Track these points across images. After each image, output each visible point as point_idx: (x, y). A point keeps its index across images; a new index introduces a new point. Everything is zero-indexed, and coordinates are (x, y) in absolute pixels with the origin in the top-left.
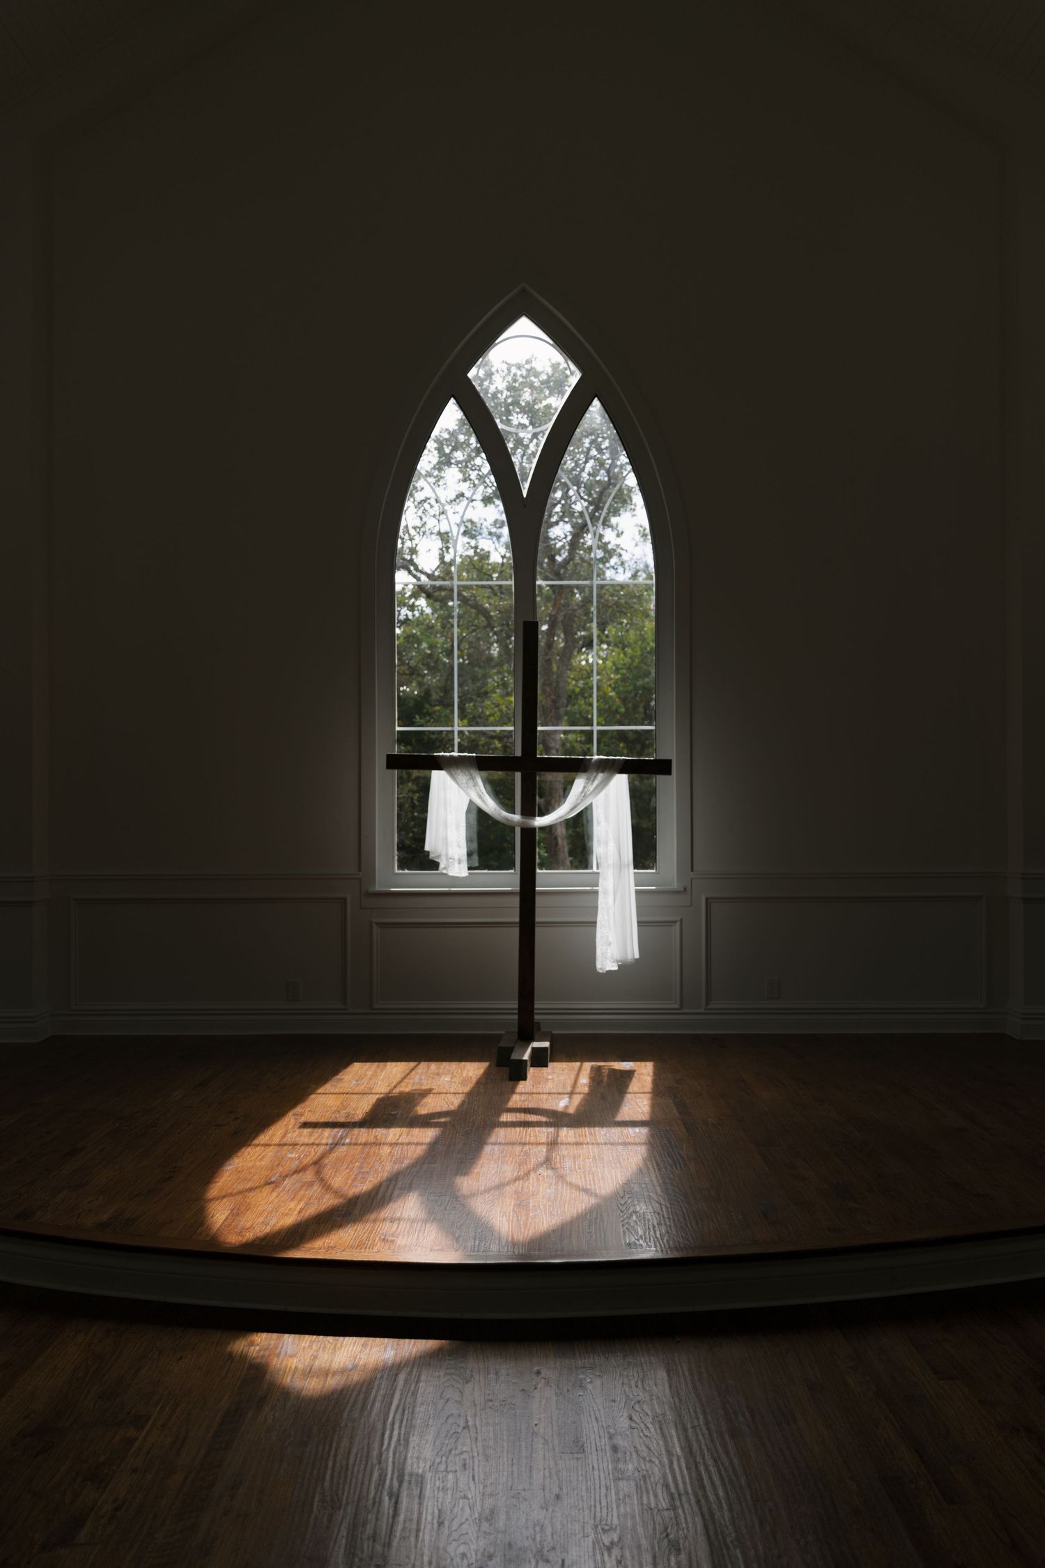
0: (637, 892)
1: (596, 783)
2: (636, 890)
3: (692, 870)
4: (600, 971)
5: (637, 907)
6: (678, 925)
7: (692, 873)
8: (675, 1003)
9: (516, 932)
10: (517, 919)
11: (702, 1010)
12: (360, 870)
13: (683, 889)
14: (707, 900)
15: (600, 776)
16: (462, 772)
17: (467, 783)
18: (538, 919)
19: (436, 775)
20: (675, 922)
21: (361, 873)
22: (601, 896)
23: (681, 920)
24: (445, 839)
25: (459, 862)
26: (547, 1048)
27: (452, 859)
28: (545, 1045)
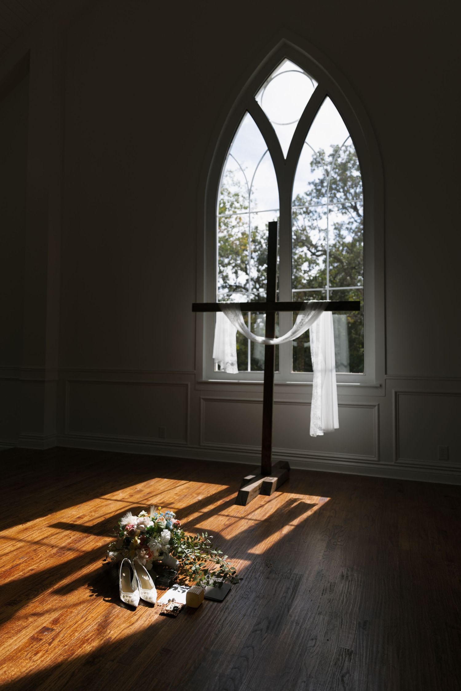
0: (338, 386)
1: (310, 317)
2: (337, 384)
3: (386, 374)
4: (312, 436)
5: (338, 395)
6: (376, 408)
7: (385, 376)
8: (375, 457)
9: (261, 407)
10: (262, 399)
11: (393, 463)
12: (195, 370)
13: (379, 386)
14: (396, 393)
15: (313, 313)
16: (231, 312)
17: (234, 319)
18: (275, 400)
19: (220, 315)
20: (375, 406)
21: (195, 371)
22: (314, 388)
23: (379, 405)
24: (224, 352)
25: (232, 364)
26: (274, 482)
27: (228, 364)
28: (274, 480)
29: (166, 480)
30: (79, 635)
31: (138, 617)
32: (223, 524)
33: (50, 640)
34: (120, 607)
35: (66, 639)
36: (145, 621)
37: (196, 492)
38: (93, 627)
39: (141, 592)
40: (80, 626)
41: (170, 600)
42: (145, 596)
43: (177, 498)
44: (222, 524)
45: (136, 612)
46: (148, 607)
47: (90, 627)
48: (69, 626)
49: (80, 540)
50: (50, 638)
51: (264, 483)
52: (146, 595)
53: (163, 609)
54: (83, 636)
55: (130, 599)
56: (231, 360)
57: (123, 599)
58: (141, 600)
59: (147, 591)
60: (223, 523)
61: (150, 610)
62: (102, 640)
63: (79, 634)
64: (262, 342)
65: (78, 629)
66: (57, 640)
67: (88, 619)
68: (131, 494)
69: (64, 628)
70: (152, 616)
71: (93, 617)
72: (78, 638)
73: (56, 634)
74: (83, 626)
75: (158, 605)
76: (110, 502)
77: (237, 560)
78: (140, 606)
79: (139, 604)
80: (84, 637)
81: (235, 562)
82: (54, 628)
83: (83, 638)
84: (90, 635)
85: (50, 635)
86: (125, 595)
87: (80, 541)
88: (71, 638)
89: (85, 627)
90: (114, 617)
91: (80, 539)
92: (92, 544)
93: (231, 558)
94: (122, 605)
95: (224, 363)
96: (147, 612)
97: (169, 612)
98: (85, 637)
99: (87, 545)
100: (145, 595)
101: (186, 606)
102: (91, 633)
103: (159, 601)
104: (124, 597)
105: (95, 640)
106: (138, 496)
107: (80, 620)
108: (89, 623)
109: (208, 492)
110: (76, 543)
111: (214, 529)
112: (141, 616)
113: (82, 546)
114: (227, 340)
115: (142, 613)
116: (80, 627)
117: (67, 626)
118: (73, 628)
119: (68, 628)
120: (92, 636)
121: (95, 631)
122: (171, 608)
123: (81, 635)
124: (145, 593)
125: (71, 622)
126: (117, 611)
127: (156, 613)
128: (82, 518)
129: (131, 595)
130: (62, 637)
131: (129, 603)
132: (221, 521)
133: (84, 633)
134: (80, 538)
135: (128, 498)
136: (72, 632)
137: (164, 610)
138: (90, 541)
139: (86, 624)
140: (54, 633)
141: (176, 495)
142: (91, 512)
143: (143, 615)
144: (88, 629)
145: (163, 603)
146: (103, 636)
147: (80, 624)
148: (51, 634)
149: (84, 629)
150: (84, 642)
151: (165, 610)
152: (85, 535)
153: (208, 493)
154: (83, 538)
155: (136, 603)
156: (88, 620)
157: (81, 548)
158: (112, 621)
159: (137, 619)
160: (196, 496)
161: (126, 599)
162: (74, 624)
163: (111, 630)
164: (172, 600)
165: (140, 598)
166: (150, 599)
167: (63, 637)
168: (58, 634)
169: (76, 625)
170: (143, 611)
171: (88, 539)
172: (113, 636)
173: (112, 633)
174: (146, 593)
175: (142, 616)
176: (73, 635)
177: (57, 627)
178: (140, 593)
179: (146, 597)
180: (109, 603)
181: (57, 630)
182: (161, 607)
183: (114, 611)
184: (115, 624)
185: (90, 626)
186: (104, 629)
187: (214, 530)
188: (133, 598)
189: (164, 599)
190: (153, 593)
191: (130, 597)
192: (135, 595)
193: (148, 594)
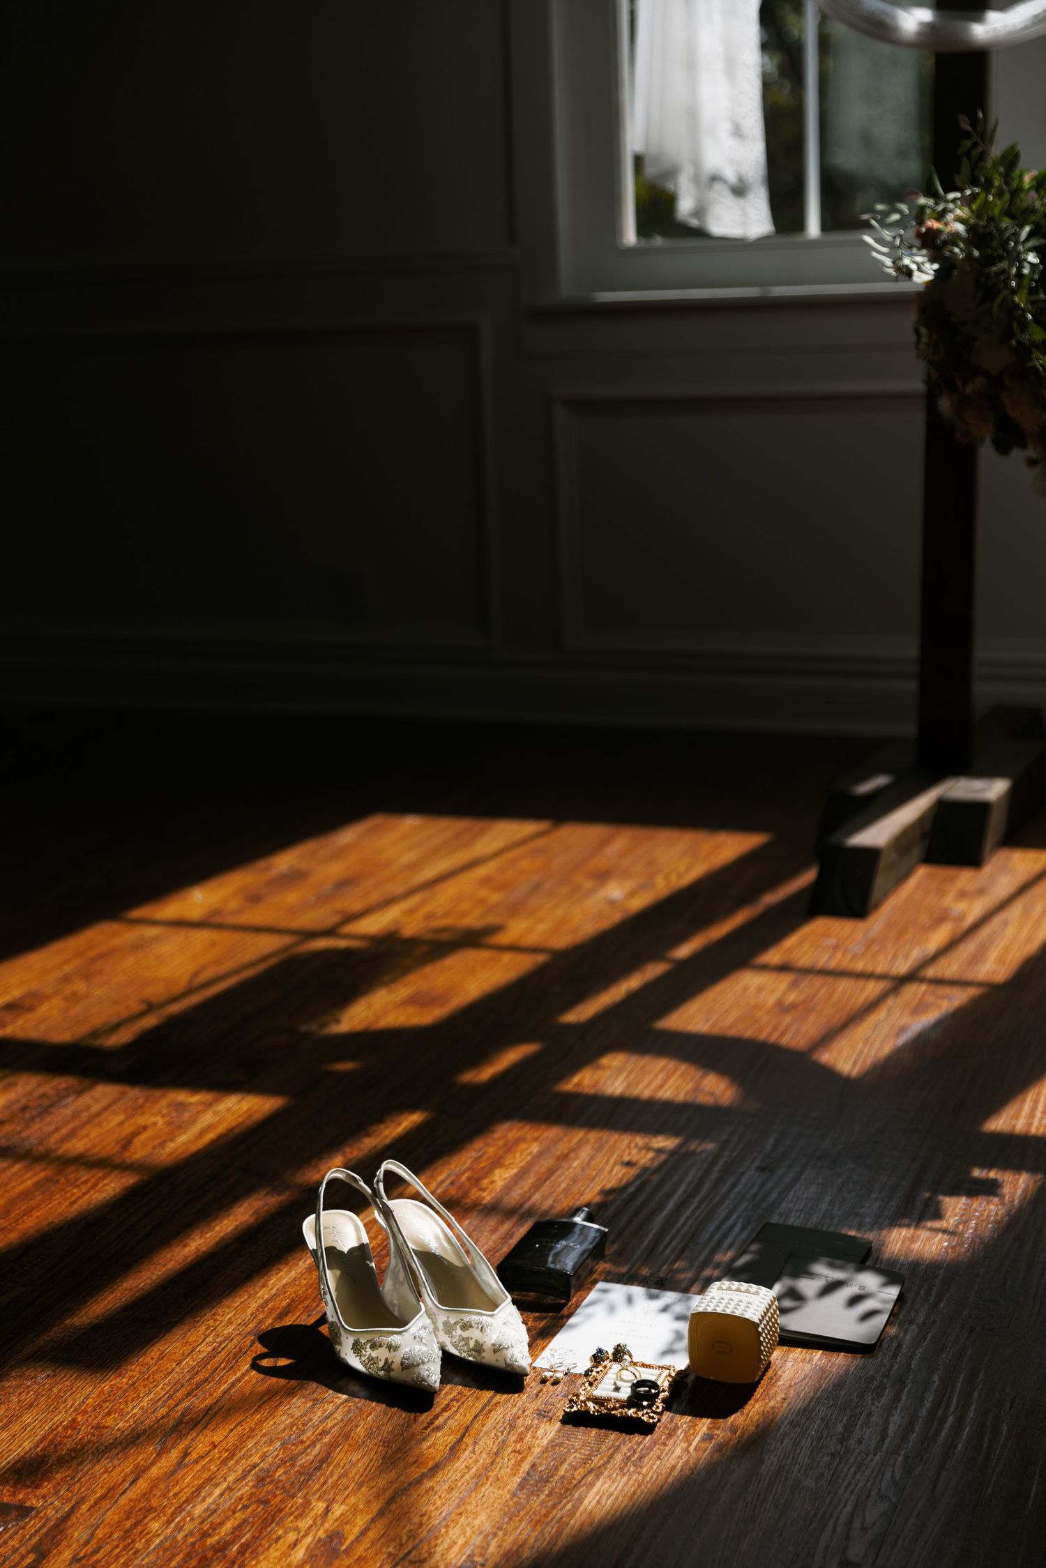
24: (692, 113)
25: (739, 190)
26: (1000, 799)
27: (718, 186)
28: (994, 790)
29: (410, 822)
30: (169, 1531)
31: (452, 1439)
33: (23, 1558)
34: (344, 1397)
35: (108, 1548)
36: (497, 1454)
38: (229, 1489)
39: (445, 1324)
40: (162, 1486)
41: (600, 1351)
42: (467, 1340)
43: (495, 897)
45: (436, 1417)
46: (492, 1393)
47: (217, 1492)
48: (104, 1491)
49: (46, 1107)
50: (23, 1550)
51: (943, 807)
52: (474, 1334)
53: (578, 1396)
54: (191, 1534)
55: (397, 1358)
56: (732, 162)
57: (355, 1362)
58: (447, 1358)
59: (475, 1318)
61: (507, 1406)
62: (295, 1544)
63: (169, 1522)
64: (919, 34)
65: (154, 1503)
66: (62, 1557)
67: (194, 1455)
68: (252, 891)
69: (82, 1500)
70: (528, 1428)
71: (220, 1448)
72: (167, 1544)
73: (50, 1530)
74: (177, 1488)
75: (544, 1381)
76: (152, 932)
78: (448, 1387)
79: (442, 1382)
80: (198, 1536)
82: (28, 1504)
83: (192, 1540)
84: (229, 1526)
85: (16, 1533)
86: (363, 1341)
87: (46, 1111)
88: (134, 1541)
89: (188, 1491)
90: (326, 1439)
91: (46, 1102)
92: (113, 1120)
94: (355, 1388)
95: (696, 179)
96: (497, 1414)
97: (614, 1408)
98: (205, 1535)
99: (88, 1127)
100: (466, 1334)
101: (692, 1377)
102: (228, 1518)
103: (541, 1363)
104: (357, 1348)
105: (260, 1549)
106: (292, 897)
107: (153, 1463)
108: (206, 1475)
110: (32, 1119)
112: (467, 1429)
113: (64, 1131)
114: (709, 41)
115: (470, 1417)
116: (164, 1495)
117: (94, 1492)
118: (131, 1500)
119: (103, 1497)
120: (238, 1528)
121: (245, 1507)
122: (617, 1389)
123: (179, 1528)
124: (466, 1326)
125: (113, 1474)
126: (338, 1416)
127: (543, 1415)
128: (31, 1009)
129: (395, 1339)
130: (82, 1541)
131: (392, 1374)
133: (192, 1519)
134: (43, 1096)
135: (240, 911)
136: (128, 1519)
137: (582, 1398)
138: (96, 1108)
139: (189, 1478)
140: (33, 1525)
141: (491, 885)
142: (66, 979)
143: (477, 1425)
144: (210, 1500)
145: (563, 1368)
146: (297, 1529)
147: (160, 1479)
148: (24, 1528)
149: (187, 1501)
150: (205, 1557)
151: (589, 1399)
152: (62, 1082)
153: (653, 869)
154: (61, 1096)
155: (432, 1373)
156: (196, 1461)
157: (64, 1139)
158: (322, 1462)
159: (452, 1449)
160: (589, 884)
161: (371, 1359)
162: (130, 1479)
163: (330, 1503)
164: (611, 1352)
165: (440, 1353)
166: (496, 1351)
167: (87, 1543)
168: (59, 1529)
169: (142, 1485)
170: (474, 1411)
171: (86, 1099)
172: (347, 1528)
173: (342, 1515)
174: (471, 1326)
175: (473, 1431)
176: (139, 1528)
177: (44, 1497)
178: (440, 1326)
179: (472, 1344)
180: (283, 1382)
181: (50, 1512)
182: (561, 1386)
183: (319, 1413)
184: (339, 1471)
185: (217, 1485)
186: (293, 1496)
188: (405, 1350)
189: (571, 1351)
190: (505, 1324)
191: (389, 1349)
192: (415, 1337)
193: (482, 1328)
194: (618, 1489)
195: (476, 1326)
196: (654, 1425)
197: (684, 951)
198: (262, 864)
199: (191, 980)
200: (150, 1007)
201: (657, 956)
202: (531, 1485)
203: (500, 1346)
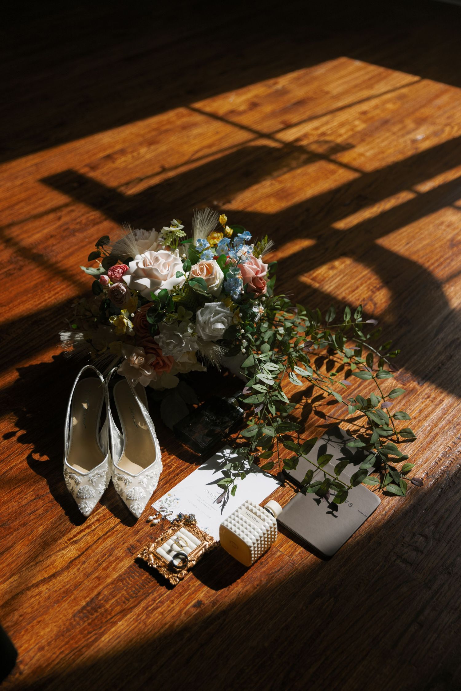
31: (75, 554)
32: (448, 240)
34: (52, 497)
36: (88, 576)
37: (418, 114)
44: (445, 240)
45: (81, 532)
46: (118, 522)
49: (75, 231)
53: (150, 546)
55: (76, 489)
60: (449, 237)
61: (119, 536)
68: (256, 100)
70: (117, 559)
75: (148, 521)
76: (198, 118)
77: (438, 391)
78: (102, 508)
81: (429, 397)
87: (73, 233)
91: (77, 228)
93: (423, 379)
97: (160, 566)
103: (157, 504)
109: (448, 118)
110: (65, 237)
111: (415, 253)
112: (88, 548)
113: (71, 250)
122: (169, 552)
127: (131, 550)
132: (449, 226)
134: (79, 223)
137: (151, 549)
141: (364, 117)
143: (94, 547)
145: (164, 514)
151: (153, 553)
153: (449, 121)
157: (66, 257)
166: (127, 499)
175: (89, 551)
179: (122, 488)
182: (155, 527)
187: (414, 258)
188: (81, 486)
189: (177, 499)
190: (139, 483)
191: (75, 483)
192: (89, 480)
193: (126, 483)
194: (126, 633)
195: (124, 480)
196: (174, 586)
197: (426, 187)
198: (271, 81)
199: (193, 155)
200: (164, 170)
201: (409, 188)
202: (87, 610)
203: (130, 497)
